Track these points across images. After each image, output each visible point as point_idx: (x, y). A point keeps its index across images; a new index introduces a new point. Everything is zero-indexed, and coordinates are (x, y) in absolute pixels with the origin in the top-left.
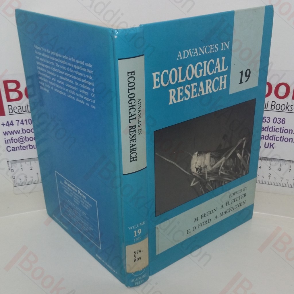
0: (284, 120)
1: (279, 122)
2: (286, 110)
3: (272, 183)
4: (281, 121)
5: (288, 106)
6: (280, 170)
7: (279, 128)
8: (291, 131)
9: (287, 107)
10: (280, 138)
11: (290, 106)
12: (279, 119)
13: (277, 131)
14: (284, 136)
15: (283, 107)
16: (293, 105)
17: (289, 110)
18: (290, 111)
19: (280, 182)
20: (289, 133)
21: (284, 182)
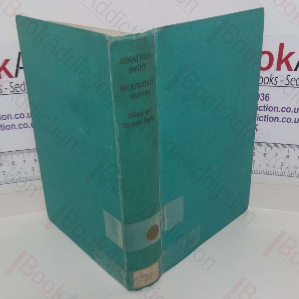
0: (268, 95)
1: (262, 99)
2: (270, 84)
3: (257, 171)
4: (265, 97)
5: (272, 78)
6: (265, 155)
7: (263, 106)
8: (276, 109)
9: (271, 80)
10: (264, 118)
11: (274, 79)
12: (263, 95)
13: (260, 109)
14: (268, 115)
15: (267, 79)
16: (277, 78)
17: (273, 84)
18: (275, 84)
19: (265, 170)
20: (274, 111)
21: (270, 169)
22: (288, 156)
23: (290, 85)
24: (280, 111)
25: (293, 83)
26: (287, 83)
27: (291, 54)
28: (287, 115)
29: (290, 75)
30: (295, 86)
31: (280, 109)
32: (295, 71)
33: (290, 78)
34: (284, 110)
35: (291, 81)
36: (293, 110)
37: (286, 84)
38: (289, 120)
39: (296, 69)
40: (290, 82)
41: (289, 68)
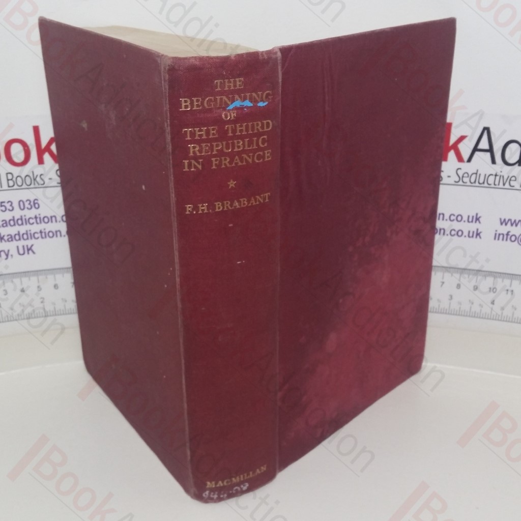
22: (459, 286)
23: (461, 183)
24: (446, 220)
25: (466, 180)
26: (457, 179)
27: (462, 138)
28: (457, 226)
29: (460, 169)
30: (469, 184)
31: (447, 217)
32: (468, 164)
33: (460, 173)
34: (452, 218)
35: (463, 177)
36: (465, 218)
37: (455, 182)
38: (459, 233)
39: (469, 160)
40: (461, 178)
41: (460, 159)
